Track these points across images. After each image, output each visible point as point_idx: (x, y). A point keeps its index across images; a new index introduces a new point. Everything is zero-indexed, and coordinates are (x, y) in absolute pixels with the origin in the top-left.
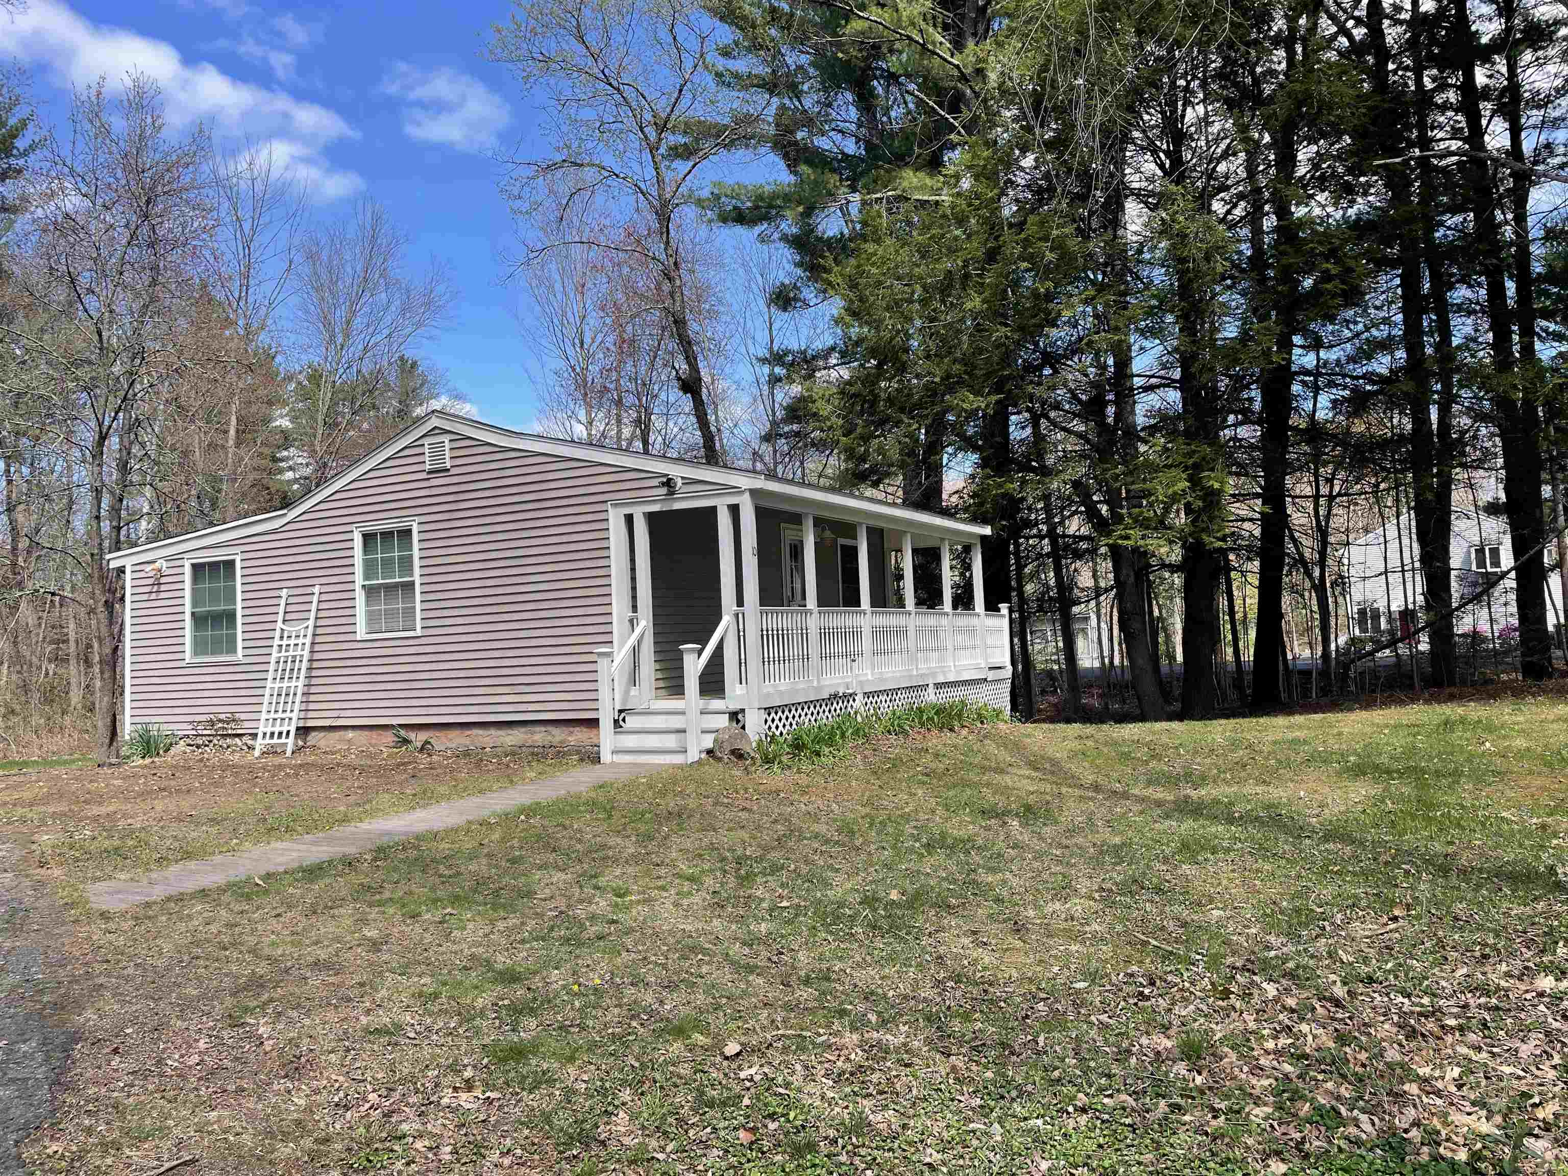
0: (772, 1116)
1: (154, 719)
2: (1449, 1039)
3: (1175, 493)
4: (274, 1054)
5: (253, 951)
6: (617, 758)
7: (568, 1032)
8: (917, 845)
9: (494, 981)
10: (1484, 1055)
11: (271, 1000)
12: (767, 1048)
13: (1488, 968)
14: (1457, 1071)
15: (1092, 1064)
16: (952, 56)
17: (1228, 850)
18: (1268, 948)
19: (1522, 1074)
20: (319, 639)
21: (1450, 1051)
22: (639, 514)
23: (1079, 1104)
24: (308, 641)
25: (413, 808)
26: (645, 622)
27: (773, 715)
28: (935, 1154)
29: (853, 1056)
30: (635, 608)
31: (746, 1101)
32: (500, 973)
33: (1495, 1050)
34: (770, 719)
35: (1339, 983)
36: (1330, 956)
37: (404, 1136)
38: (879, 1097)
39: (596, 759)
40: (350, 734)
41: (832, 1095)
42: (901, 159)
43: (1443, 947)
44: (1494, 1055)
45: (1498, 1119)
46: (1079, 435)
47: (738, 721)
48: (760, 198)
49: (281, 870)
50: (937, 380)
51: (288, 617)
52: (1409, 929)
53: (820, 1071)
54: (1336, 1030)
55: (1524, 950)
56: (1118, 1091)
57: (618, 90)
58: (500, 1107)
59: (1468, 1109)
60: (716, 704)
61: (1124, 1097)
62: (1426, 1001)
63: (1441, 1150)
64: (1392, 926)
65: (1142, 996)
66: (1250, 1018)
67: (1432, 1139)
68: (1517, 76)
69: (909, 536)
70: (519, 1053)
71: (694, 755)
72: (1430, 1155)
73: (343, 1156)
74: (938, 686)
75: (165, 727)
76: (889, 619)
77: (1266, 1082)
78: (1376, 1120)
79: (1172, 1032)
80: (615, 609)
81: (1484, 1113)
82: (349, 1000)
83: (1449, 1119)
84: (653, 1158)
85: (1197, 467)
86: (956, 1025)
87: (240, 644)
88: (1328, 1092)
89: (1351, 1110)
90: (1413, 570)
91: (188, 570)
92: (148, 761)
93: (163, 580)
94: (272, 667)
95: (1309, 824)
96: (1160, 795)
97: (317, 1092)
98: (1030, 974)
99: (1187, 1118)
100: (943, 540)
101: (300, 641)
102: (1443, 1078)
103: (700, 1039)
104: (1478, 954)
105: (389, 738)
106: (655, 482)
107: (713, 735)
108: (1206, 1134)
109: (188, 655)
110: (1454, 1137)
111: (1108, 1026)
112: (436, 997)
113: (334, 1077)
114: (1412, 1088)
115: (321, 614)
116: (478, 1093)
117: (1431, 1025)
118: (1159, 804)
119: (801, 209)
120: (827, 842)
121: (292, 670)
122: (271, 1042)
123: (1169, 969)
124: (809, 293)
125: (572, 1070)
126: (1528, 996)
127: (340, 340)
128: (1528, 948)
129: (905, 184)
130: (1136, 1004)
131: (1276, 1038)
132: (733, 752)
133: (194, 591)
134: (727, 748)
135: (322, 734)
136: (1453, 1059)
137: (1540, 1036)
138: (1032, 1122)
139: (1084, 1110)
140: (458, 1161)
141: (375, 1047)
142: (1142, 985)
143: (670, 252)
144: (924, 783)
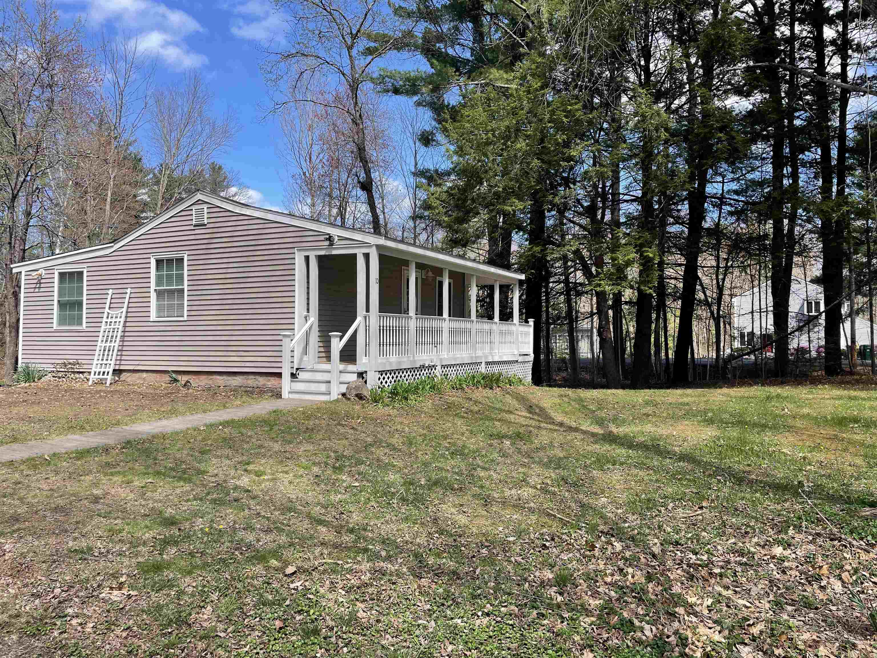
0: (300, 612)
1: (33, 361)
2: (713, 581)
3: (629, 259)
4: (10, 561)
5: (21, 499)
6: (292, 396)
7: (194, 556)
8: (447, 453)
9: (161, 524)
10: (730, 592)
11: (19, 529)
12: (313, 570)
13: (747, 540)
14: (710, 601)
15: (503, 586)
16: (522, 4)
17: (622, 464)
18: (625, 522)
19: (748, 604)
20: (129, 319)
21: (710, 589)
22: (313, 255)
23: (486, 611)
24: (122, 320)
25: (160, 419)
26: (313, 319)
27: (384, 375)
28: (390, 639)
29: (363, 577)
30: (308, 310)
31: (288, 602)
32: (165, 519)
33: (737, 589)
34: (382, 378)
35: (658, 544)
36: (659, 528)
37: (65, 616)
38: (371, 602)
39: (279, 395)
40: (145, 375)
41: (342, 600)
42: (492, 63)
43: (725, 526)
44: (736, 592)
45: (726, 632)
46: (581, 226)
47: (363, 378)
48: (408, 79)
49: (64, 451)
50: (501, 189)
51: (112, 306)
52: (707, 514)
53: (340, 585)
54: (648, 572)
55: (770, 530)
56: (511, 604)
57: (330, 13)
58: (136, 601)
59: (710, 625)
60: (351, 367)
61: (513, 607)
62: (705, 558)
63: (687, 650)
64: (700, 512)
65: (544, 547)
66: (601, 563)
67: (683, 642)
68: (847, 34)
69: (475, 277)
70: (158, 568)
71: (335, 395)
72: (680, 653)
73: (23, 626)
74: (487, 363)
75: (39, 365)
76: (460, 324)
77: (597, 602)
78: (654, 628)
79: (555, 569)
80: (296, 310)
81: (719, 628)
82: (66, 531)
83: (697, 630)
84: (217, 636)
85: (641, 246)
86: (431, 561)
87: (84, 320)
88: (632, 610)
89: (641, 622)
90: (767, 311)
91: (56, 276)
92: (27, 384)
93: (42, 281)
94: (101, 334)
95: (674, 451)
96: (596, 431)
97: (26, 586)
98: (484, 531)
99: (545, 622)
100: (496, 281)
101: (118, 320)
102: (702, 604)
103: (274, 563)
104: (743, 531)
105: (167, 378)
106: (322, 238)
107: (346, 385)
108: (553, 632)
109: (55, 326)
110: (696, 642)
111: (519, 564)
112: (120, 532)
113: (39, 577)
114: (680, 610)
115: (131, 305)
116: (125, 591)
117: (704, 572)
118: (593, 435)
119: (431, 87)
120: (395, 449)
121: (112, 336)
122: (10, 554)
123: (565, 531)
124: (440, 137)
125: (188, 580)
126: (765, 558)
127: (173, 151)
128: (773, 529)
129: (492, 76)
130: (540, 551)
131: (612, 575)
132: (357, 395)
133: (60, 288)
134: (354, 393)
135: (129, 374)
136: (710, 595)
137: (767, 582)
138: (455, 621)
139: (488, 615)
140: (95, 632)
141: (71, 561)
142: (547, 540)
143: (357, 109)
144: (463, 417)
